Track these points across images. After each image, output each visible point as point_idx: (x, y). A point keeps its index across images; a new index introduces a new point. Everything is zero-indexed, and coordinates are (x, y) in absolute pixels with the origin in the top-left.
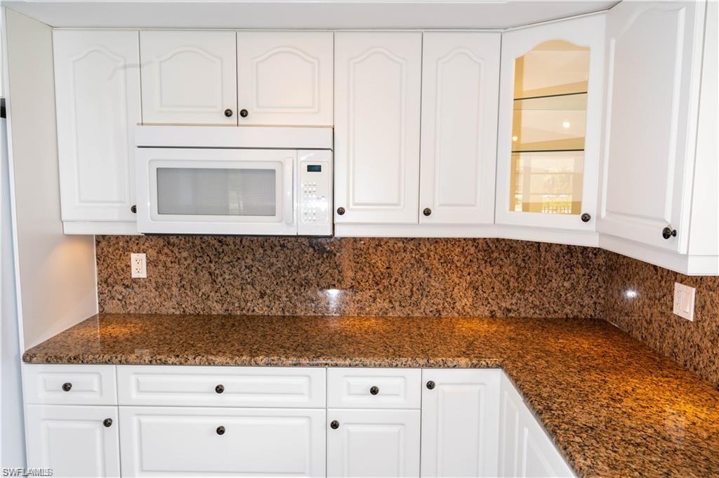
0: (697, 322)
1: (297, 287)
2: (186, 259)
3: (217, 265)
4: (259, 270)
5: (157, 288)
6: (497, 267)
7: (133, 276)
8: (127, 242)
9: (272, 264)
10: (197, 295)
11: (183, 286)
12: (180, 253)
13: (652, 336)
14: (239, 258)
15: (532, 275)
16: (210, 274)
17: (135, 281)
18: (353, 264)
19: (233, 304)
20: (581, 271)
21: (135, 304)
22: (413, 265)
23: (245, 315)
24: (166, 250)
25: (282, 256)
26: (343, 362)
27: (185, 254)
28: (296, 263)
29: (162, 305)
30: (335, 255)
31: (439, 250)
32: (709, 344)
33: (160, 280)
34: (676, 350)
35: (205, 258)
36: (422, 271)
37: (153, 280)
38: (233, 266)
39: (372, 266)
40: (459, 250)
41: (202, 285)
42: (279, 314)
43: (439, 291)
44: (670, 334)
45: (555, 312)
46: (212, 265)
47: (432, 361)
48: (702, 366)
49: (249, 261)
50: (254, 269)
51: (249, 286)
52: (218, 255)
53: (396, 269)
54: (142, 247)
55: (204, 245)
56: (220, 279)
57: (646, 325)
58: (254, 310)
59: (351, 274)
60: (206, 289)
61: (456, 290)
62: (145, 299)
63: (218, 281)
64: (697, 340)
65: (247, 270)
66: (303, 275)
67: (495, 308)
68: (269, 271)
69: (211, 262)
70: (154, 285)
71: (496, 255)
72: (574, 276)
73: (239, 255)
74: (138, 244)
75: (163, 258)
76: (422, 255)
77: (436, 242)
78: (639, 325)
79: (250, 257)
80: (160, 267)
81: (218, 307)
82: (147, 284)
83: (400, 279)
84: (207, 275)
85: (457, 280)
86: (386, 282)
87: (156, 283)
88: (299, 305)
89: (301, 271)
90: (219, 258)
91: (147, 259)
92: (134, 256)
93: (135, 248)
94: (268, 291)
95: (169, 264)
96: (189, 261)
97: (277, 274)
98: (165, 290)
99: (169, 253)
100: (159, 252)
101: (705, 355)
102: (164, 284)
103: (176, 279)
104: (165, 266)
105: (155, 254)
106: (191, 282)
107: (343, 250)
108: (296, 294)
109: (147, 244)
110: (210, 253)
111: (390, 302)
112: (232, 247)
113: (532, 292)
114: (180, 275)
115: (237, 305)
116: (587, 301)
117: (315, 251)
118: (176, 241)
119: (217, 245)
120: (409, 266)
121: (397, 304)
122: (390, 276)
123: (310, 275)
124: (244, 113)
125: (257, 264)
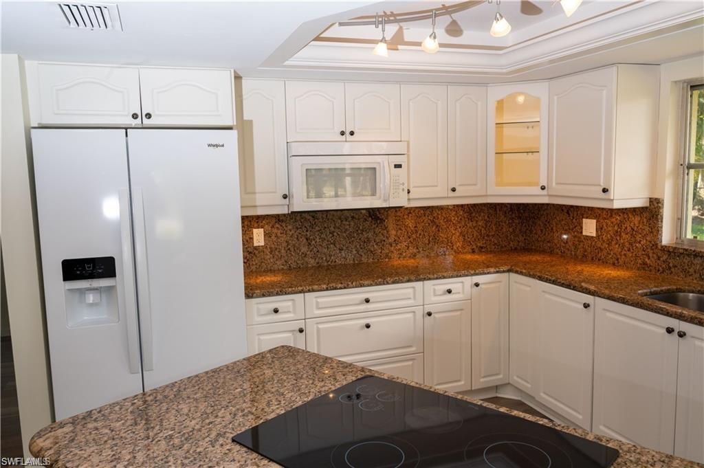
0: (598, 236)
1: (362, 244)
2: (290, 230)
3: (311, 233)
4: (338, 234)
5: (271, 252)
6: (475, 222)
7: (255, 245)
8: (250, 221)
9: (346, 230)
10: (298, 254)
11: (289, 249)
12: (286, 226)
13: (568, 250)
14: (325, 228)
15: (493, 225)
16: (307, 239)
17: (256, 248)
18: (395, 226)
19: (322, 258)
20: (517, 221)
21: (256, 264)
22: (429, 224)
23: (330, 265)
24: (277, 225)
25: (352, 224)
26: (433, 277)
27: (290, 227)
28: (361, 228)
29: (275, 264)
30: (384, 221)
31: (444, 214)
32: (607, 246)
33: (273, 246)
34: (586, 254)
35: (304, 228)
36: (434, 227)
37: (268, 247)
38: (322, 233)
39: (407, 226)
40: (454, 213)
41: (302, 247)
42: (351, 262)
43: (444, 239)
44: (582, 245)
45: (505, 246)
46: (308, 233)
47: (477, 271)
48: (603, 257)
49: (332, 229)
50: (335, 234)
51: (332, 246)
52: (312, 226)
53: (420, 227)
54: (261, 224)
55: (302, 220)
56: (313, 242)
57: (564, 245)
58: (335, 262)
59: (394, 232)
60: (304, 249)
61: (453, 238)
62: (263, 260)
63: (312, 244)
64: (599, 245)
65: (331, 235)
66: (366, 236)
67: (474, 247)
68: (344, 234)
69: (307, 231)
70: (269, 250)
71: (474, 214)
72: (514, 224)
73: (326, 225)
74: (258, 222)
75: (275, 231)
76: (434, 218)
77: (442, 209)
78: (558, 246)
79: (332, 226)
80: (273, 237)
81: (312, 261)
82: (265, 250)
83: (422, 233)
84: (305, 240)
85: (454, 232)
86: (414, 236)
87: (271, 248)
88: (363, 255)
89: (364, 233)
90: (312, 228)
91: (264, 232)
92: (255, 231)
93: (256, 225)
94: (344, 248)
95: (279, 235)
96: (293, 232)
97: (350, 236)
98: (277, 253)
99: (279, 226)
100: (273, 227)
101: (605, 252)
102: (276, 249)
103: (285, 245)
104: (276, 236)
105: (270, 229)
106: (294, 245)
107: (390, 217)
108: (361, 248)
109: (264, 222)
110: (306, 226)
111: (417, 248)
112: (321, 220)
113: (493, 236)
114: (287, 242)
115: (324, 259)
116: (521, 238)
117: (372, 219)
118: (284, 219)
119: (311, 219)
120: (427, 224)
121: (421, 249)
122: (417, 232)
123: (370, 235)
124: (352, 133)
125: (337, 230)
